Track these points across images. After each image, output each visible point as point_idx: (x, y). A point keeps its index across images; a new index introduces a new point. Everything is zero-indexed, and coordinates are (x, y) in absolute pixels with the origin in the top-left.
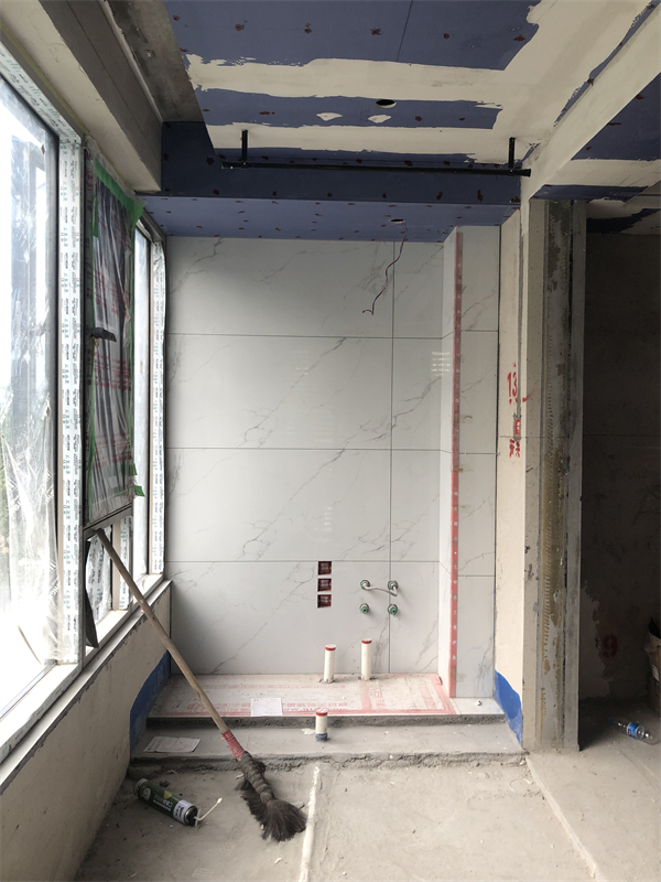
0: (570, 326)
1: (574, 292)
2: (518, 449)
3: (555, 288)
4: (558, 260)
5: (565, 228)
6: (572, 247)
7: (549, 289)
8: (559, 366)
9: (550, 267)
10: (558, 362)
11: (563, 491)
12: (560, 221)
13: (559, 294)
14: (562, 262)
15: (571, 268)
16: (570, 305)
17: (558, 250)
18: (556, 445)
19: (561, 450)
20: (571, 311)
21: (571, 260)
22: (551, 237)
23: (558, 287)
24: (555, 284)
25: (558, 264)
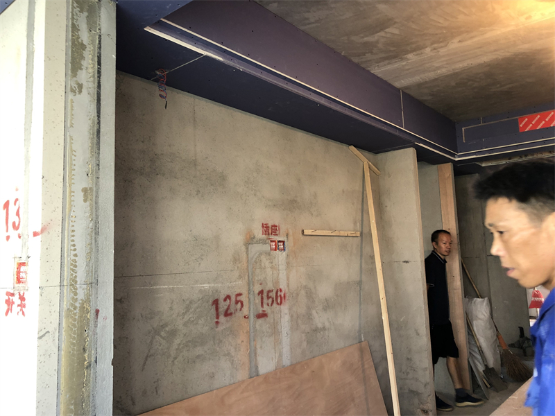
0: (98, 143)
1: (102, 103)
2: (22, 306)
3: (80, 92)
4: (83, 58)
5: (92, 24)
6: (100, 48)
7: (73, 91)
8: (85, 190)
9: (75, 65)
10: (85, 185)
11: (89, 356)
12: (86, 14)
13: (85, 100)
14: (88, 62)
15: (99, 72)
16: (99, 117)
17: (83, 47)
18: (81, 295)
19: (88, 300)
20: (99, 123)
21: (99, 63)
22: (74, 28)
23: (84, 90)
24: (80, 86)
25: (84, 63)
